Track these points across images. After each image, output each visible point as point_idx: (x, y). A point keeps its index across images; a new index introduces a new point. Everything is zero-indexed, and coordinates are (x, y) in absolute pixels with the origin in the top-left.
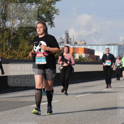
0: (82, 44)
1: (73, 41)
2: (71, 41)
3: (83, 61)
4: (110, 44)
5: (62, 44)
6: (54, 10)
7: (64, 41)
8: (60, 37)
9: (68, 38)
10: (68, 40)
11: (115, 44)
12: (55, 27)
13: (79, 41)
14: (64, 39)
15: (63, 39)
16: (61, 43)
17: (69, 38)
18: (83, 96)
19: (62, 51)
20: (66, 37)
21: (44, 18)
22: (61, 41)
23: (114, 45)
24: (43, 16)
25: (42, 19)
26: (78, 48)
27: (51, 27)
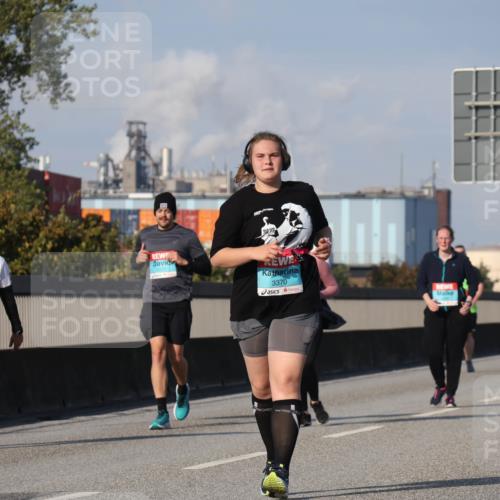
0: (218, 194)
1: (170, 178)
2: (158, 173)
3: (220, 281)
4: (363, 190)
5: (111, 192)
6: (71, 8)
7: (121, 176)
8: (102, 156)
9: (144, 158)
10: (145, 168)
11: (390, 193)
12: (72, 99)
13: (201, 174)
14: (121, 166)
15: (116, 162)
16: (106, 185)
17: (148, 162)
18: (219, 466)
19: (113, 230)
20: (134, 153)
21: (15, 52)
22: (106, 174)
23: (384, 195)
24: (7, 43)
25: (7, 60)
26: (196, 213)
27: (53, 101)
